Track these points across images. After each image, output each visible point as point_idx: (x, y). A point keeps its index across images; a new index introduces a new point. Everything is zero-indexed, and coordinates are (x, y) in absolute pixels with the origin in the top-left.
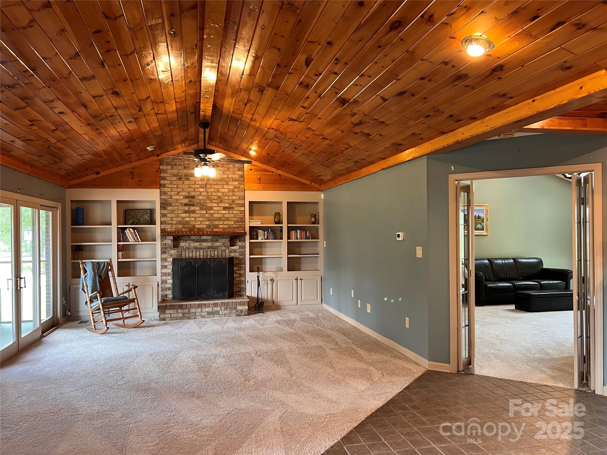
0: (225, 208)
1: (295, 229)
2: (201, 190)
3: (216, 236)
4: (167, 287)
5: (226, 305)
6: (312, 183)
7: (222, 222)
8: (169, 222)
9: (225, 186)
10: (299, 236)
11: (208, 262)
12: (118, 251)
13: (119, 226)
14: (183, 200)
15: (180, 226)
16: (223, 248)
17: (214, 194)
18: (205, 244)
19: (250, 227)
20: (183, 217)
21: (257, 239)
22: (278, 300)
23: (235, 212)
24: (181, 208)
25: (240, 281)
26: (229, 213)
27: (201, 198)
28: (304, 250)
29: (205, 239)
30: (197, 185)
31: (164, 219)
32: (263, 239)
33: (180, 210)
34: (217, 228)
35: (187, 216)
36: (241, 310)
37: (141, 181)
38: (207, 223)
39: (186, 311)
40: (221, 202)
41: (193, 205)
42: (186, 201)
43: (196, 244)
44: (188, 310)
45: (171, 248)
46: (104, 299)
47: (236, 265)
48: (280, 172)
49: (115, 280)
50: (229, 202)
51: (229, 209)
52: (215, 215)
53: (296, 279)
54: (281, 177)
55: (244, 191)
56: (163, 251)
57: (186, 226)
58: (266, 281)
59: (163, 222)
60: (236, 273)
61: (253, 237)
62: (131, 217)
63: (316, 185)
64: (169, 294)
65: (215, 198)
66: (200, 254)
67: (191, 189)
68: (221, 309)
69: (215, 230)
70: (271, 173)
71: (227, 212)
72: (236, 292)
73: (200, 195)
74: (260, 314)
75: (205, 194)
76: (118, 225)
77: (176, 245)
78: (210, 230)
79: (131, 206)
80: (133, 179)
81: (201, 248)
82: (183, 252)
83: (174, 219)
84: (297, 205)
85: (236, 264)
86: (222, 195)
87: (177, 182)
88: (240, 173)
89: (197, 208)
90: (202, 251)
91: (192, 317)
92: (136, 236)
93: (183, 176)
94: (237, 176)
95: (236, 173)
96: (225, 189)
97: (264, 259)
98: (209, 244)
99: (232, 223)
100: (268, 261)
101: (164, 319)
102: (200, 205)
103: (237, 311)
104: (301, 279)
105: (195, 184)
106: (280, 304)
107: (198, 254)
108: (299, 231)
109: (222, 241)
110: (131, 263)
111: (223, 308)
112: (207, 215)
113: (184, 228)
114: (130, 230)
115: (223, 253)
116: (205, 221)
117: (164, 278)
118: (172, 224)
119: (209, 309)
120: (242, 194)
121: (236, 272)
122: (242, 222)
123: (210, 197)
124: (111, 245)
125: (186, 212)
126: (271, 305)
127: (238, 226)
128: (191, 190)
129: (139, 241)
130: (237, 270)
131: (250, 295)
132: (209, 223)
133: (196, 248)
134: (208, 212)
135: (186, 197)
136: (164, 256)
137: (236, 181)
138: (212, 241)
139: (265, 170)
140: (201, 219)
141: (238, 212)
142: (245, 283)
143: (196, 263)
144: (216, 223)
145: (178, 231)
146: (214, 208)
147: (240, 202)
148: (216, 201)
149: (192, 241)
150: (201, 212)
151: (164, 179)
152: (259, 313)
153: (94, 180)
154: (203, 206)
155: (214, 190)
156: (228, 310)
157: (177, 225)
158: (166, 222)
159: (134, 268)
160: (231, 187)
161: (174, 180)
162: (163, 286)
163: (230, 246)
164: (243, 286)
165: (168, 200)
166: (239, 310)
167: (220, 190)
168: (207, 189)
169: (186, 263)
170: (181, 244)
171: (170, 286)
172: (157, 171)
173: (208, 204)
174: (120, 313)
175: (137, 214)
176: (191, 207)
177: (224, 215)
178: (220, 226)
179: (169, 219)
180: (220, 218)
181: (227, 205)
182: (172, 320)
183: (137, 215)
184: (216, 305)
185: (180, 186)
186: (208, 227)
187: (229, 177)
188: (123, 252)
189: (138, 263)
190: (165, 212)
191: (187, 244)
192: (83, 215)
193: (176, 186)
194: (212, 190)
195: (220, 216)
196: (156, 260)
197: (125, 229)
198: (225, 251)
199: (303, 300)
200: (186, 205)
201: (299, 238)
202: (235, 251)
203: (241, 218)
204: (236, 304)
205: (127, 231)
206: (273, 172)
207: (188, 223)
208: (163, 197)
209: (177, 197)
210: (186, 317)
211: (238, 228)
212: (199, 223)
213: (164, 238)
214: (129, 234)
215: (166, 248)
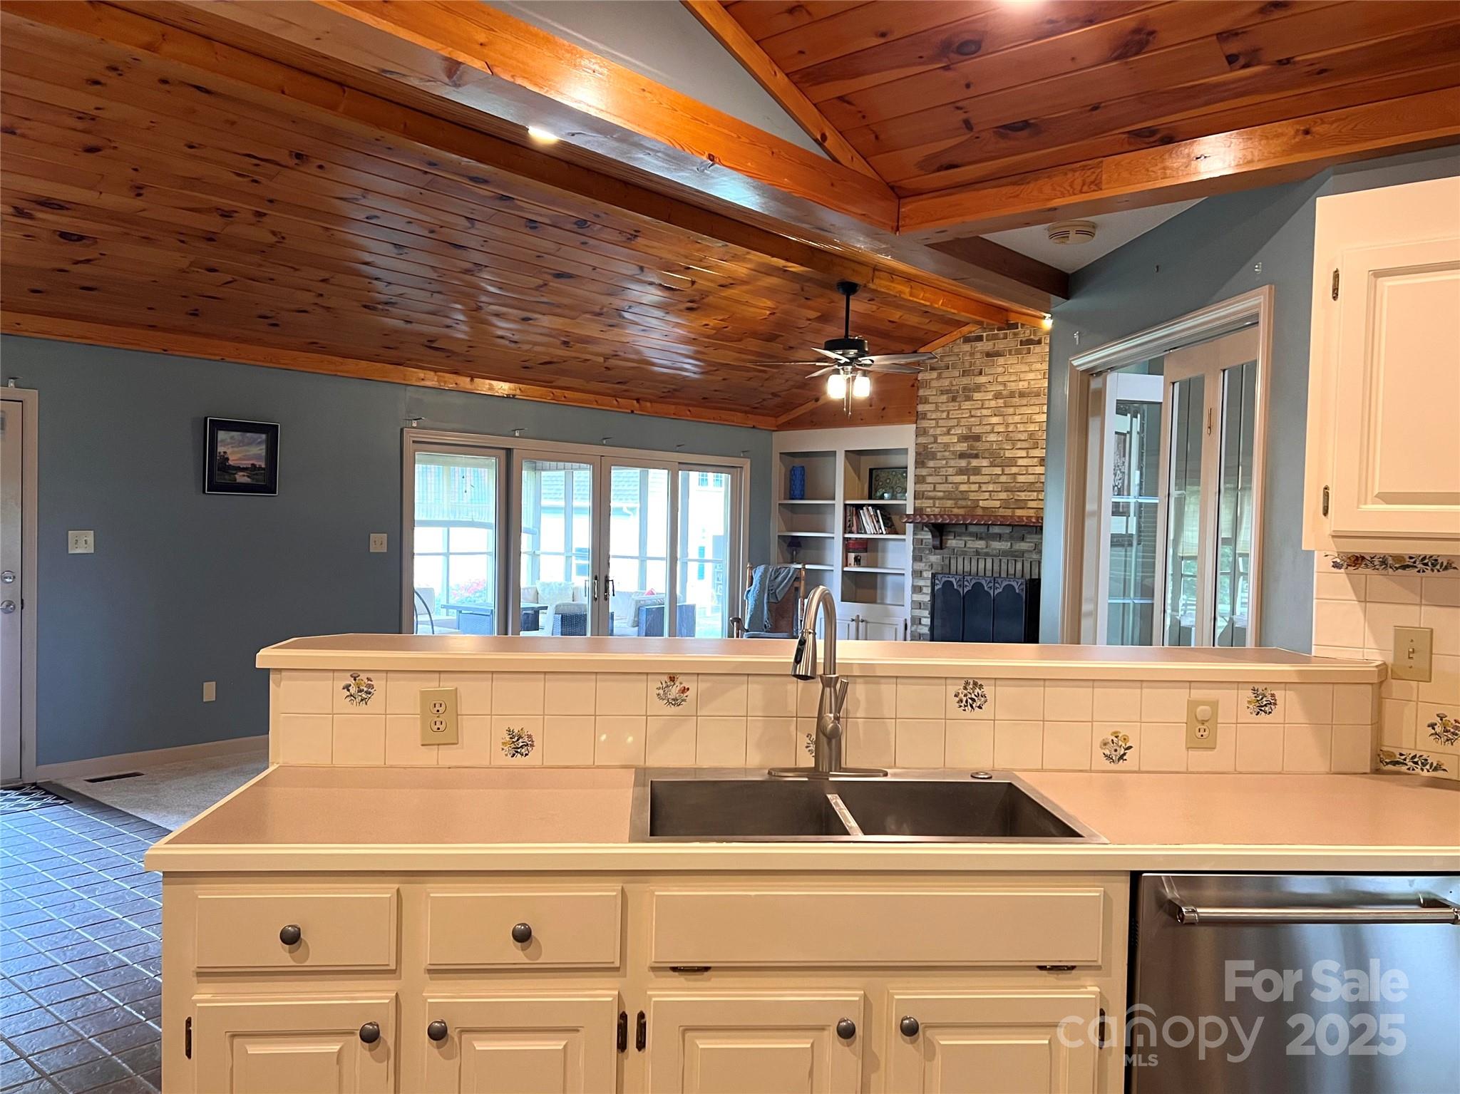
2: (995, 420)
4: (920, 632)
7: (1035, 494)
8: (930, 494)
12: (845, 551)
13: (848, 502)
14: (959, 444)
15: (949, 503)
17: (1021, 428)
18: (997, 545)
20: (955, 484)
24: (952, 463)
27: (992, 437)
29: (996, 534)
30: (987, 411)
31: (923, 488)
33: (951, 467)
34: (1024, 508)
35: (964, 479)
37: (883, 409)
41: (976, 456)
42: (963, 447)
43: (979, 545)
45: (930, 549)
52: (1021, 479)
56: (917, 558)
57: (962, 503)
59: (918, 493)
62: (880, 483)
65: (1023, 438)
66: (985, 567)
67: (973, 419)
69: (1019, 513)
73: (992, 432)
75: (1001, 429)
76: (845, 500)
77: (939, 545)
78: (1009, 513)
81: (987, 554)
82: (952, 561)
83: (939, 487)
87: (947, 407)
89: (985, 463)
90: (989, 561)
92: (878, 521)
93: (961, 393)
98: (1006, 546)
102: (990, 454)
105: (982, 408)
107: (981, 565)
112: (1003, 479)
113: (957, 507)
114: (867, 510)
116: (1000, 491)
117: (917, 613)
118: (934, 498)
123: (1011, 435)
124: (834, 537)
125: (961, 472)
128: (975, 422)
129: (882, 533)
132: (1008, 496)
133: (977, 553)
134: (1007, 470)
135: (963, 438)
136: (920, 566)
138: (1011, 538)
140: (991, 488)
143: (961, 586)
144: (1023, 496)
146: (1020, 462)
148: (1025, 445)
149: (971, 537)
150: (993, 471)
151: (925, 401)
153: (813, 413)
155: (1021, 419)
157: (944, 501)
158: (923, 494)
161: (942, 403)
165: (930, 446)
167: (1034, 417)
168: (1007, 418)
170: (949, 542)
171: (925, 630)
172: (913, 386)
173: (1006, 452)
175: (891, 477)
176: (972, 460)
179: (930, 488)
180: (1032, 484)
185: (953, 414)
186: (1006, 504)
188: (856, 554)
190: (924, 472)
191: (960, 542)
192: (802, 481)
193: (944, 415)
194: (1017, 419)
195: (1031, 479)
196: (904, 575)
197: (860, 507)
200: (962, 456)
205: (863, 513)
207: (965, 496)
208: (922, 440)
209: (945, 439)
212: (987, 495)
213: (919, 527)
214: (866, 518)
215: (922, 550)
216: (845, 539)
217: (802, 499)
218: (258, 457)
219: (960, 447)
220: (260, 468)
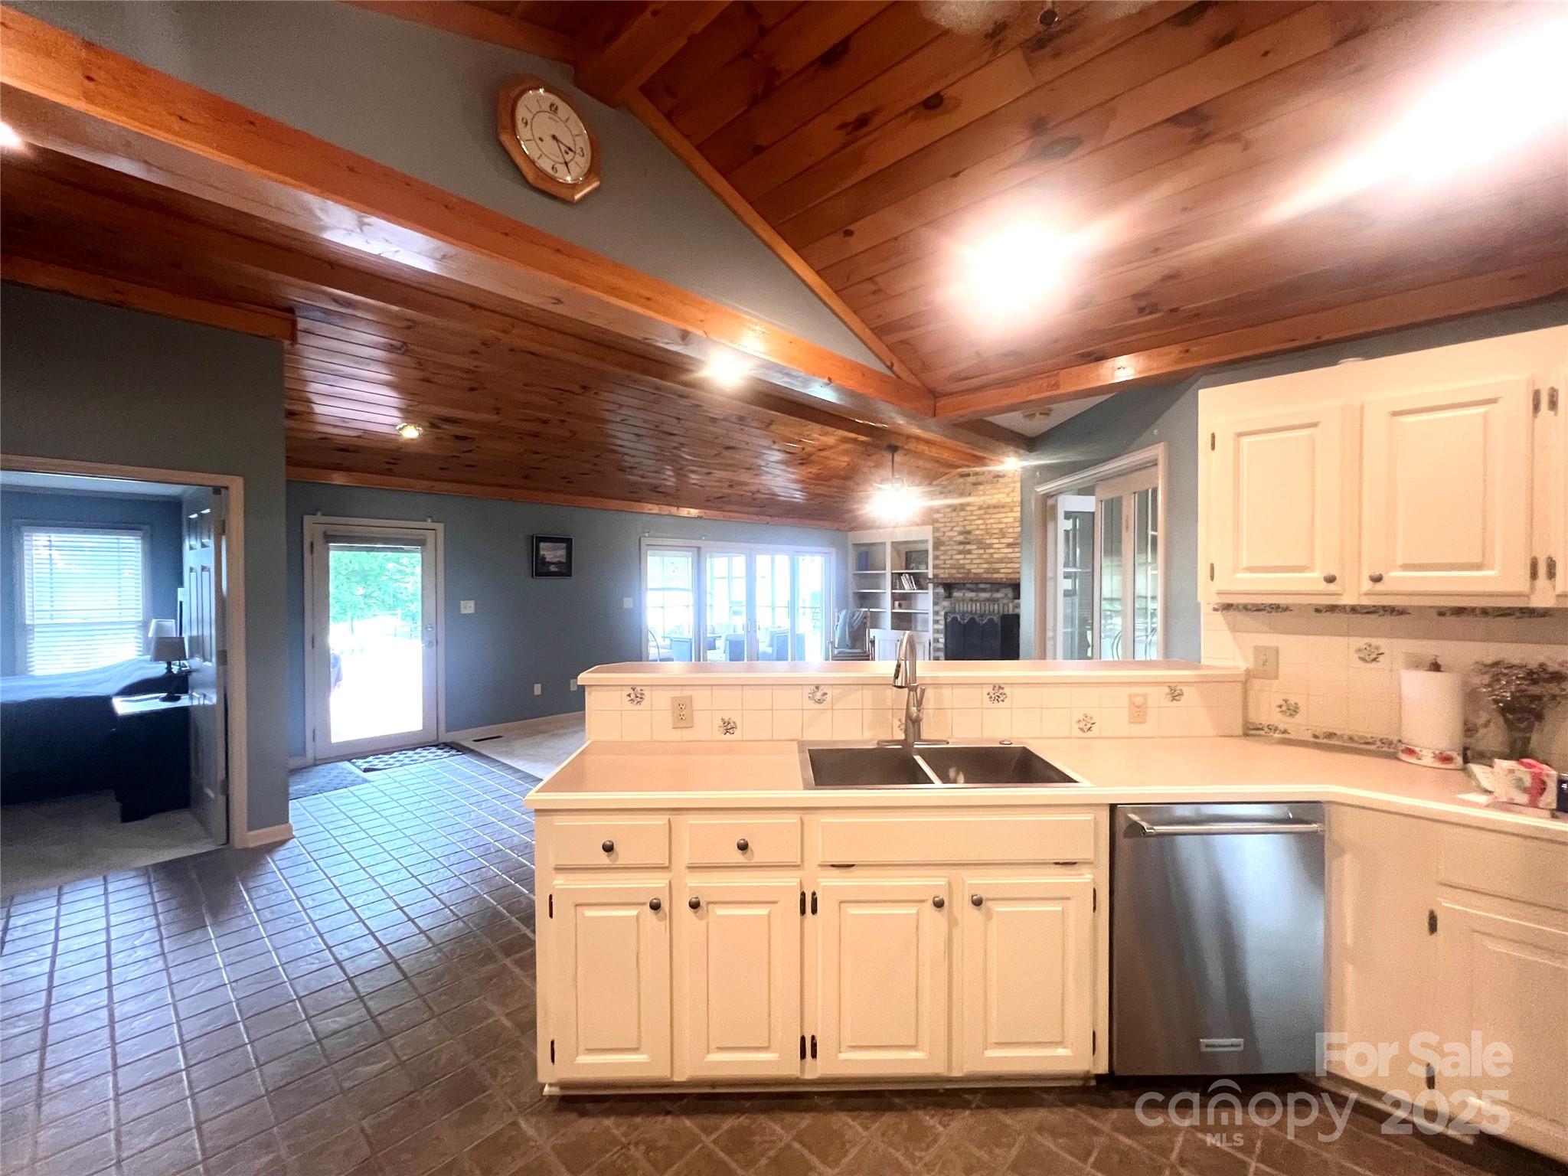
0: (1009, 545)
2: (980, 522)
3: (996, 584)
8: (942, 566)
9: (1010, 514)
11: (977, 619)
12: (893, 600)
13: (894, 571)
14: (958, 537)
15: (954, 571)
16: (1005, 601)
17: (995, 526)
18: (984, 595)
20: (957, 560)
24: (955, 547)
26: (1014, 552)
27: (978, 532)
29: (982, 589)
30: (974, 517)
31: (938, 562)
33: (954, 550)
34: (998, 573)
35: (962, 557)
38: (985, 566)
40: (1004, 536)
41: (969, 543)
42: (961, 538)
43: (972, 595)
45: (943, 599)
50: (1013, 536)
51: (1015, 547)
52: (996, 556)
56: (935, 604)
57: (962, 571)
59: (935, 565)
62: (912, 560)
65: (996, 532)
66: (976, 607)
67: (966, 522)
69: (995, 576)
71: (1011, 550)
73: (978, 529)
75: (983, 527)
76: (892, 570)
77: (949, 596)
78: (990, 576)
79: (913, 547)
81: (977, 601)
82: (956, 605)
83: (947, 562)
86: (1005, 526)
87: (950, 515)
89: (974, 547)
90: (978, 605)
92: (912, 582)
93: (958, 507)
96: (1010, 518)
98: (988, 596)
102: (977, 542)
105: (971, 515)
107: (974, 607)
112: (985, 556)
113: (959, 573)
114: (905, 576)
115: (1004, 607)
116: (983, 564)
118: (944, 568)
123: (989, 530)
124: (886, 592)
125: (960, 552)
129: (914, 589)
132: (988, 566)
133: (971, 600)
134: (988, 551)
135: (961, 533)
136: (937, 608)
138: (991, 591)
140: (978, 561)
143: (962, 619)
144: (998, 566)
145: (952, 577)
146: (995, 546)
148: (997, 536)
149: (967, 591)
150: (979, 552)
151: (938, 512)
154: (981, 544)
155: (995, 521)
157: (951, 570)
158: (938, 566)
159: (916, 621)
161: (948, 513)
162: (934, 645)
163: (1016, 599)
165: (941, 538)
168: (986, 520)
170: (954, 593)
171: (942, 646)
173: (987, 540)
176: (966, 545)
178: (1003, 571)
179: (942, 562)
180: (1002, 559)
181: (1011, 540)
186: (987, 571)
188: (899, 602)
189: (919, 616)
190: (938, 553)
191: (961, 594)
192: (866, 560)
194: (992, 521)
195: (1002, 555)
196: (928, 613)
197: (901, 574)
200: (961, 543)
205: (903, 577)
207: (963, 567)
208: (937, 534)
209: (951, 534)
212: (975, 566)
213: (936, 585)
214: (904, 580)
215: (938, 599)
216: (892, 593)
217: (866, 570)
218: (561, 556)
220: (563, 563)
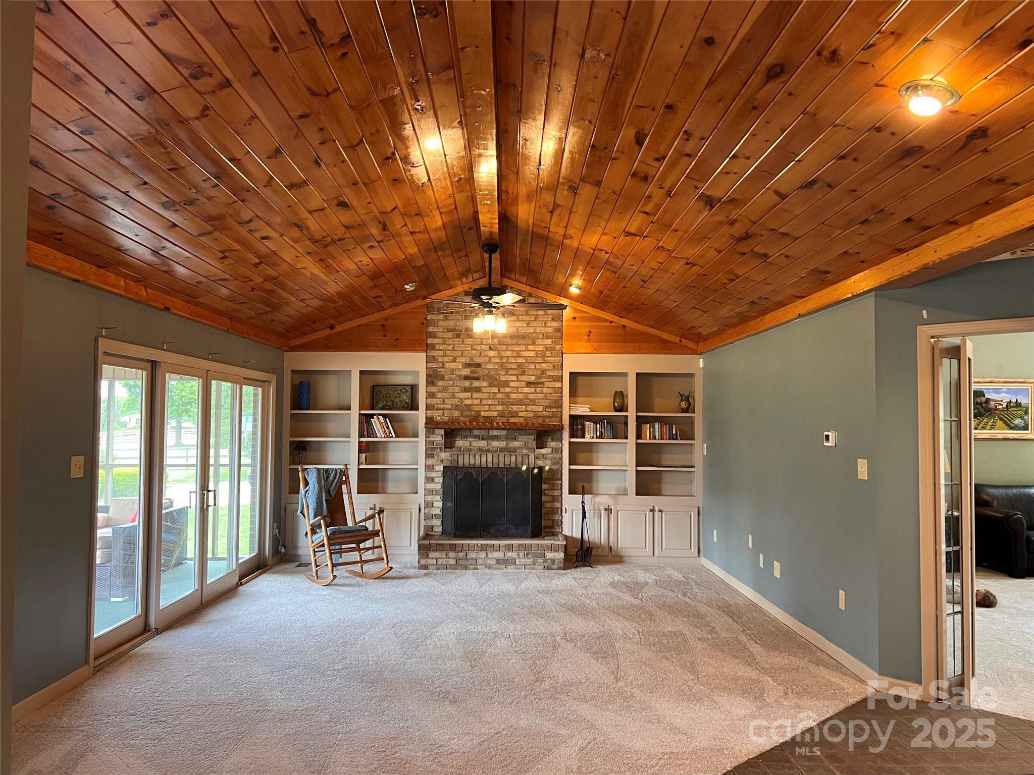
0: (529, 384)
1: (651, 420)
2: (492, 353)
3: (514, 430)
4: (434, 513)
5: (527, 549)
6: (683, 340)
7: (524, 407)
8: (440, 406)
9: (531, 347)
10: (657, 434)
11: (499, 474)
12: (360, 452)
13: (363, 412)
14: (462, 370)
15: (456, 413)
16: (525, 451)
17: (512, 360)
18: (495, 444)
19: (570, 416)
20: (461, 399)
21: (583, 437)
22: (619, 547)
23: (545, 390)
24: (458, 383)
25: (553, 508)
26: (535, 392)
27: (490, 366)
28: (667, 459)
29: (495, 436)
30: (484, 346)
31: (432, 401)
32: (593, 438)
33: (457, 386)
34: (515, 417)
35: (468, 396)
36: (552, 560)
37: (397, 339)
38: (500, 408)
39: (461, 555)
40: (523, 373)
41: (478, 379)
42: (467, 372)
43: (481, 444)
44: (464, 554)
45: (441, 449)
46: (331, 529)
47: (547, 482)
48: (624, 322)
49: (352, 499)
50: (535, 373)
51: (537, 386)
52: (513, 396)
53: (651, 511)
54: (625, 330)
55: (562, 354)
56: (429, 456)
58: (597, 511)
59: (430, 405)
60: (545, 494)
61: (575, 433)
62: (381, 397)
63: (691, 345)
64: (436, 526)
65: (514, 367)
66: (487, 460)
67: (474, 352)
68: (518, 555)
69: (512, 420)
70: (608, 324)
71: (533, 390)
72: (546, 527)
73: (490, 361)
74: (586, 568)
75: (497, 360)
76: (360, 410)
77: (449, 445)
78: (504, 420)
79: (382, 380)
80: (385, 336)
81: (488, 451)
82: (459, 457)
83: (447, 401)
84: (655, 379)
85: (546, 479)
86: (524, 361)
87: (453, 341)
88: (556, 324)
89: (485, 384)
90: (490, 456)
91: (472, 567)
92: (388, 428)
93: (463, 332)
94: (550, 330)
95: (549, 324)
96: (531, 352)
97: (594, 473)
98: (503, 444)
99: (541, 409)
100: (602, 476)
101: (426, 567)
102: (489, 378)
103: (545, 561)
104: (660, 511)
105: (481, 344)
106: (623, 554)
107: (484, 459)
108: (657, 425)
109: (525, 438)
110: (380, 472)
111: (522, 554)
112: (499, 396)
113: (462, 416)
114: (378, 419)
115: (524, 459)
116: (496, 405)
117: (429, 498)
118: (443, 409)
119: (499, 555)
120: (558, 359)
121: (547, 492)
122: (556, 408)
123: (505, 365)
124: (349, 442)
125: (466, 390)
126: (607, 554)
127: (550, 414)
128: (476, 353)
129: (392, 437)
130: (547, 490)
131: (570, 535)
132: (503, 408)
133: (480, 450)
134: (502, 390)
135: (467, 365)
136: (431, 462)
137: (548, 338)
138: (507, 438)
139: (599, 319)
140: (490, 402)
141: (550, 391)
142: (562, 512)
143: (479, 475)
144: (515, 408)
145: (452, 421)
146: (512, 384)
147: (555, 373)
148: (515, 372)
149: (475, 438)
150: (491, 390)
151: (434, 336)
152: (585, 566)
153: (327, 338)
154: (493, 381)
155: (512, 354)
156: (530, 558)
157: (452, 412)
158: (434, 406)
159: (384, 480)
160: (540, 348)
161: (448, 338)
162: (426, 511)
163: (537, 448)
164: (557, 517)
165: (439, 370)
166: (549, 559)
167: (521, 353)
168: (501, 352)
169: (464, 476)
170: (457, 442)
171: (438, 511)
172: (422, 324)
173: (501, 377)
174: (357, 553)
175: (391, 392)
176: (473, 381)
177: (528, 395)
178: (521, 414)
179: (439, 401)
180: (521, 400)
181: (533, 378)
182: (438, 569)
183: (392, 394)
184: (510, 548)
185: (458, 347)
186: (501, 414)
187: (538, 331)
188: (368, 454)
189: (390, 473)
190: (434, 389)
191: (467, 442)
192: (309, 394)
193: (451, 347)
194: (509, 353)
195: (521, 396)
196: (417, 469)
197: (372, 416)
198: (528, 456)
199: (664, 548)
200: (466, 378)
201: (657, 437)
202: (544, 457)
203: (555, 401)
204: (544, 548)
205: (374, 420)
206: (611, 322)
207: (468, 407)
208: (431, 365)
209: (453, 365)
210: (462, 565)
211: (549, 417)
212: (486, 407)
213: (430, 432)
214: (377, 424)
215: (433, 449)
216: (360, 442)
219: (465, 372)
